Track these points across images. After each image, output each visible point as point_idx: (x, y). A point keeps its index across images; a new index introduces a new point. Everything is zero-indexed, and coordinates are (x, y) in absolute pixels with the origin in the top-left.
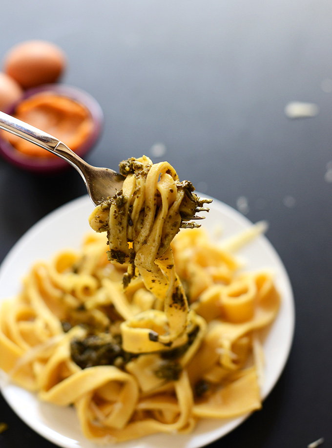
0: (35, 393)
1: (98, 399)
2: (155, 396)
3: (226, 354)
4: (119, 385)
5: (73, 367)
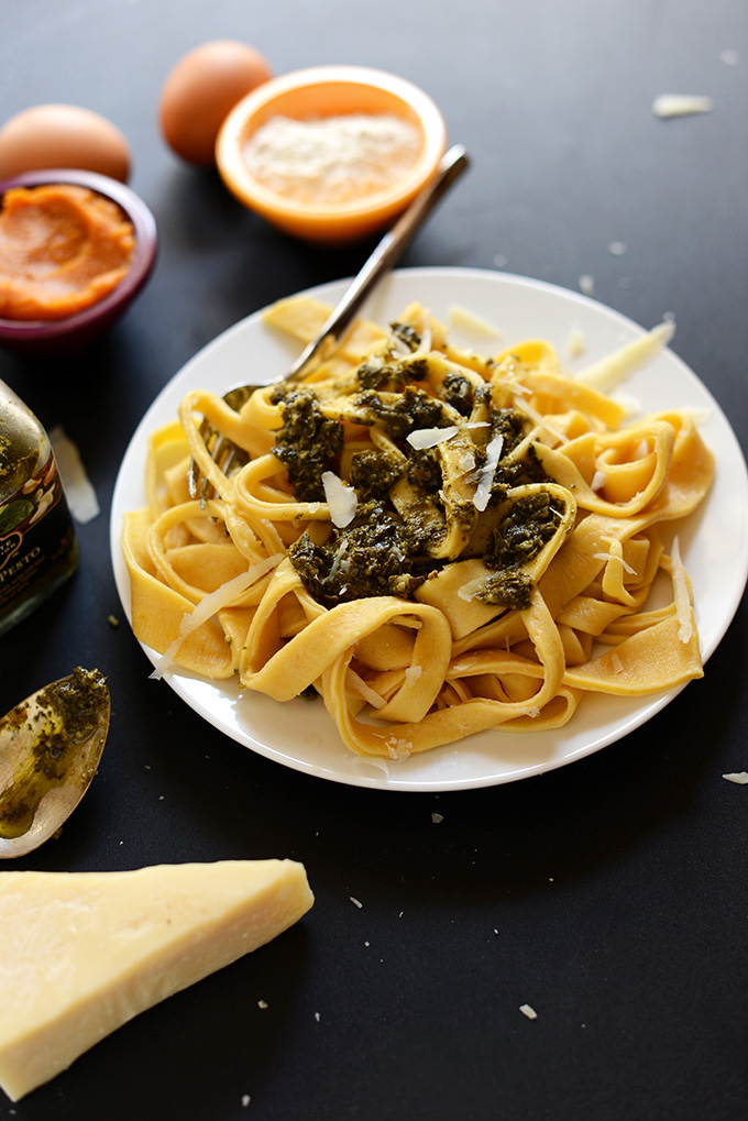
1: (362, 665)
4: (406, 633)
5: (309, 603)
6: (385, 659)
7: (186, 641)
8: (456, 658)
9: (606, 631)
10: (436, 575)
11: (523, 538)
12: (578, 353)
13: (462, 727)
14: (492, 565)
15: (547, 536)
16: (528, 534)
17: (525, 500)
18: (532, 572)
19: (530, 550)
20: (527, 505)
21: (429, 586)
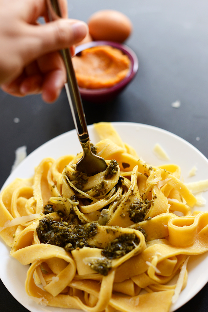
0: (9, 249)
2: (87, 281)
3: (152, 266)
6: (55, 269)
7: (5, 229)
8: (74, 280)
9: (148, 287)
10: (78, 250)
11: (119, 249)
12: (192, 176)
13: (68, 305)
14: (104, 254)
15: (128, 252)
16: (121, 248)
17: (126, 235)
18: (115, 263)
19: (118, 255)
20: (126, 237)
21: (74, 252)
